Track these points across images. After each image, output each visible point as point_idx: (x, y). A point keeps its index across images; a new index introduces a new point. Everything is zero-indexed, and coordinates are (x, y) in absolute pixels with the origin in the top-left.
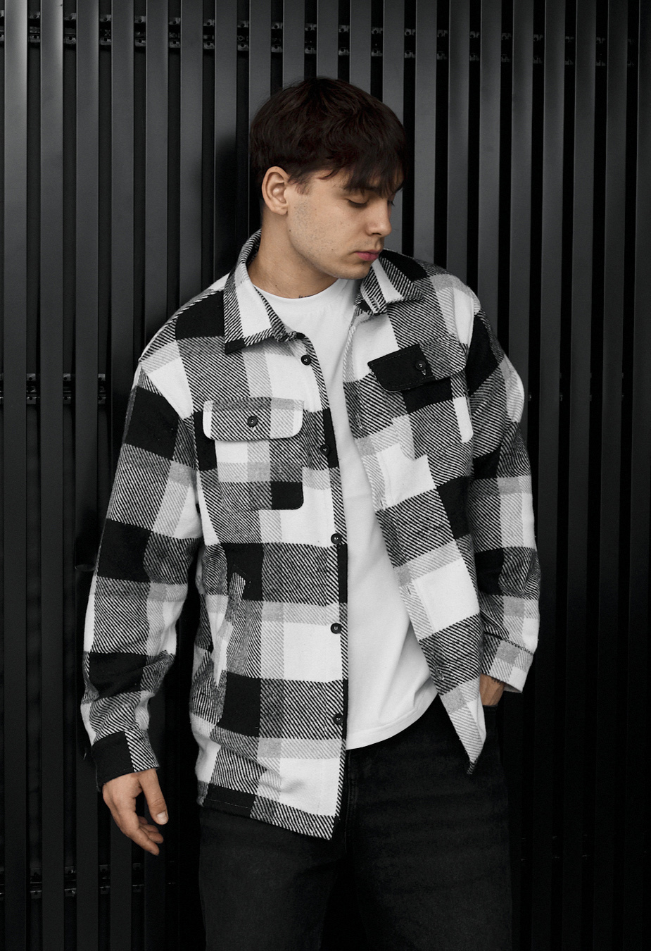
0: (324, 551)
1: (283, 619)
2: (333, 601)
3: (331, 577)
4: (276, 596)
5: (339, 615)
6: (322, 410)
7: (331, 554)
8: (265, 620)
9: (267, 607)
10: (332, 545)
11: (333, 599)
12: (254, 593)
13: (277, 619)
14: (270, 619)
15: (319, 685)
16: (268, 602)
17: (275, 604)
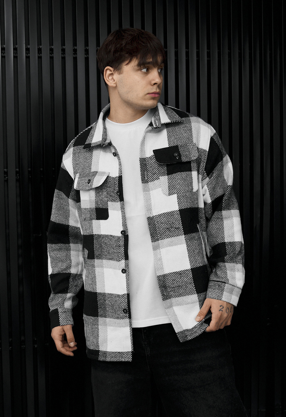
0: (119, 238)
1: (103, 267)
2: (122, 259)
3: (121, 249)
4: (100, 257)
5: (124, 265)
6: (118, 176)
7: (122, 239)
8: (97, 267)
9: (97, 262)
10: (122, 235)
11: (122, 258)
12: (91, 256)
13: (101, 267)
14: (98, 267)
15: (118, 296)
16: (97, 260)
17: (100, 261)
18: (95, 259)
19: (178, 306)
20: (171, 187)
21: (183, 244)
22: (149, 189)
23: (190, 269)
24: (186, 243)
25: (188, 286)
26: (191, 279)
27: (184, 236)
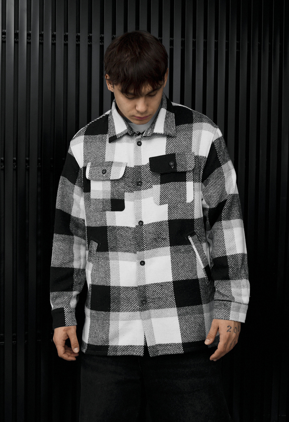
1: (119, 259)
13: (116, 259)
16: (111, 252)
17: (115, 253)
18: (109, 251)
19: (157, 318)
20: (163, 197)
21: (168, 256)
22: (141, 197)
23: (172, 281)
24: (171, 255)
25: (168, 298)
26: (172, 291)
27: (169, 247)
